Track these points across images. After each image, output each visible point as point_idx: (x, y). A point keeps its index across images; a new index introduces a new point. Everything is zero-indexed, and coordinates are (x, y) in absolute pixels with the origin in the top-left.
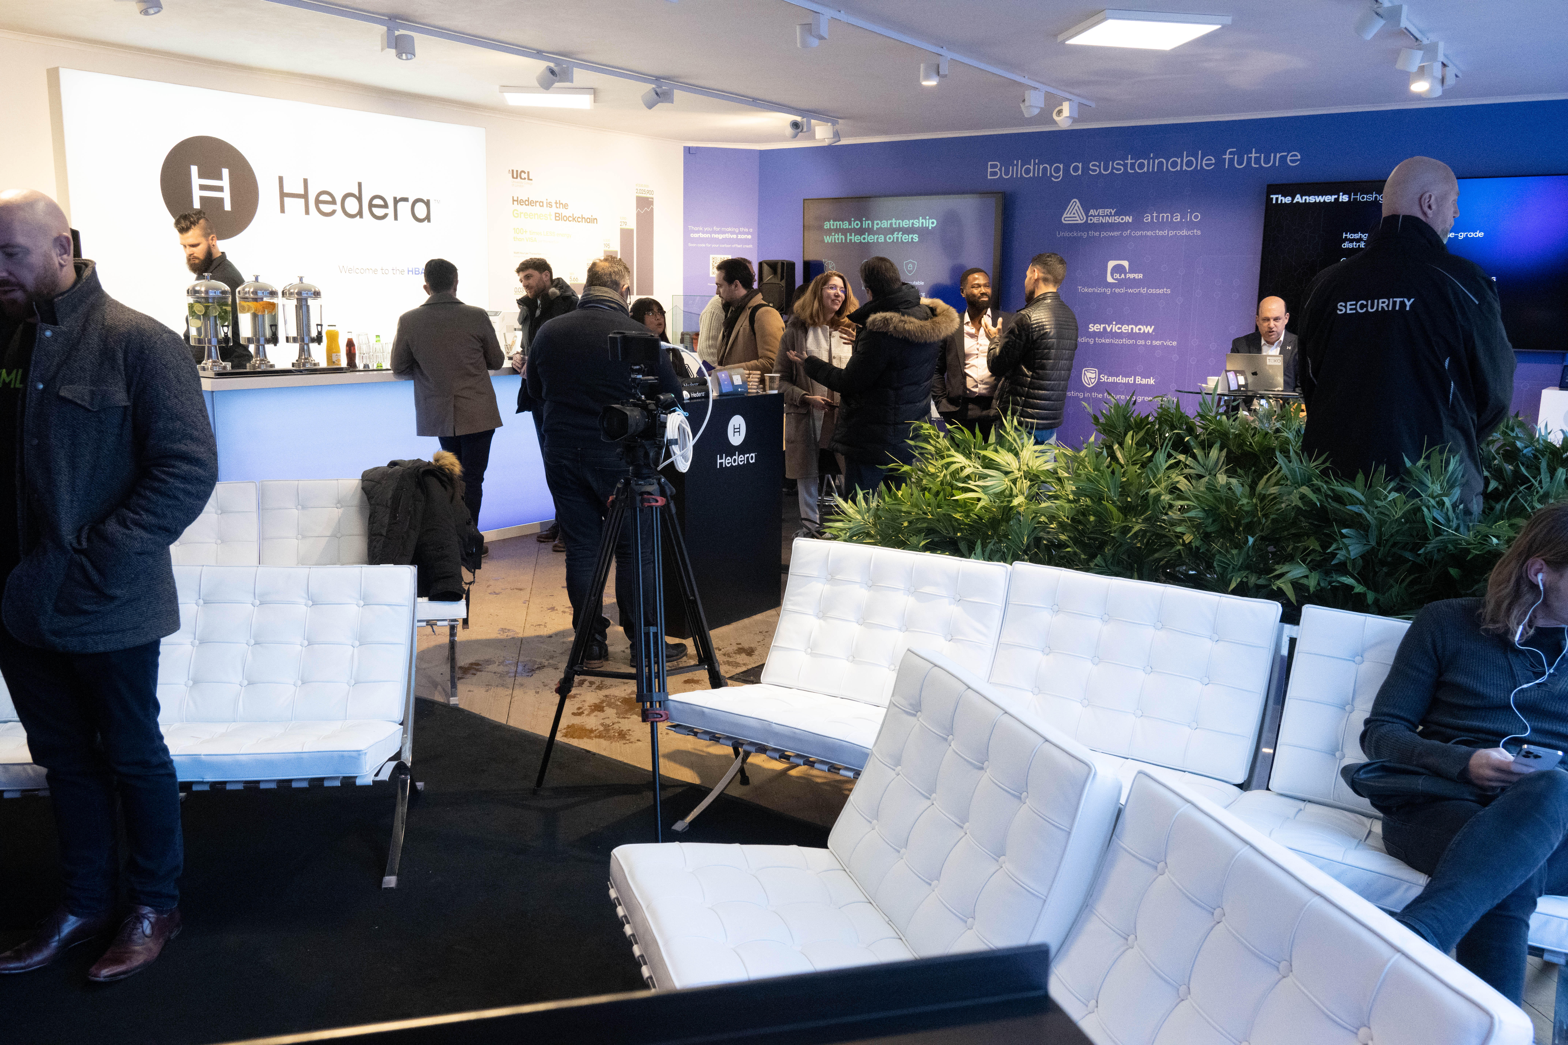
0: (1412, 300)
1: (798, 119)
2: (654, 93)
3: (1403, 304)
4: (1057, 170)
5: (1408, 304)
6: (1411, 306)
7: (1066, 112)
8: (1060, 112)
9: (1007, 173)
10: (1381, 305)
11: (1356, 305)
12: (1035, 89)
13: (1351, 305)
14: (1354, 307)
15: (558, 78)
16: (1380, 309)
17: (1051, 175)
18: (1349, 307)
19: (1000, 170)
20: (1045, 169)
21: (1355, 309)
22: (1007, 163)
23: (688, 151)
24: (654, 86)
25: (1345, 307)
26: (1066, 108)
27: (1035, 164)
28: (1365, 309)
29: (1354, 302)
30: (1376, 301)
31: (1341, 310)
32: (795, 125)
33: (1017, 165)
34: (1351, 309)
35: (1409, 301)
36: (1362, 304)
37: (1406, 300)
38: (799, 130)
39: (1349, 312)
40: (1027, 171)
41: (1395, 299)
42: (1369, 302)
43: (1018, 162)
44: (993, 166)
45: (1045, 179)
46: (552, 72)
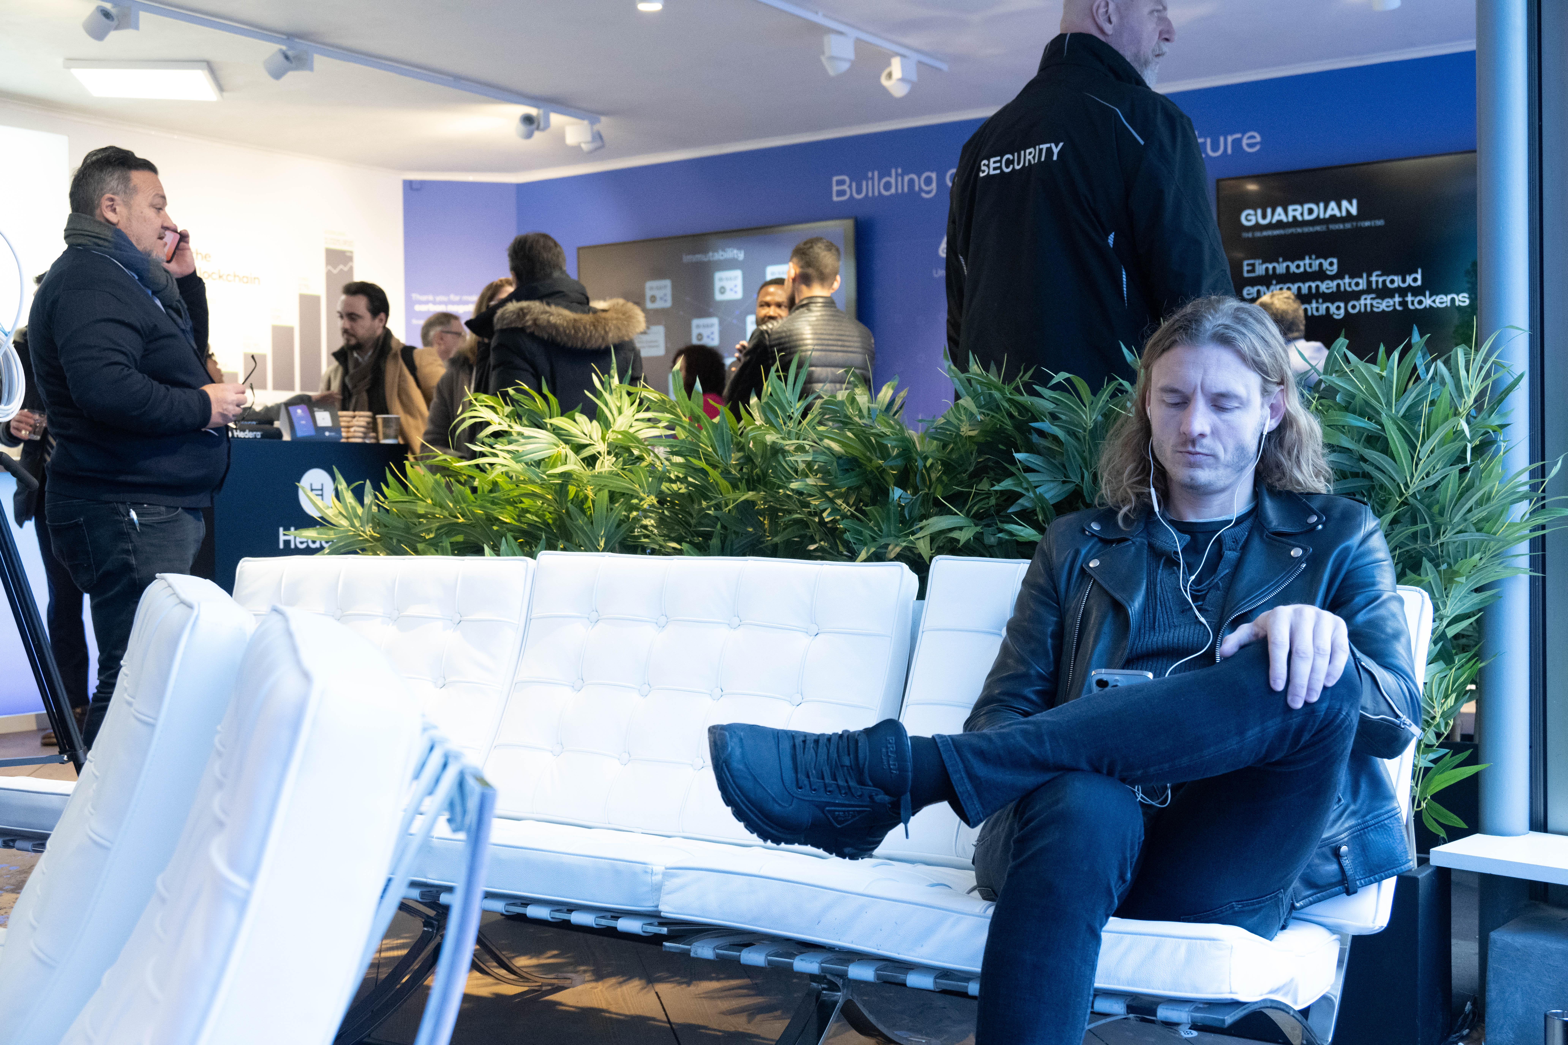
0: (1061, 144)
1: (533, 111)
2: (281, 58)
3: (1049, 151)
4: (928, 181)
5: (1056, 151)
6: (1059, 153)
7: (897, 72)
8: (890, 75)
9: (859, 191)
10: (1028, 157)
11: (1000, 161)
12: (841, 33)
13: (995, 162)
14: (998, 165)
15: (115, 23)
16: (1027, 164)
17: (921, 189)
18: (992, 165)
19: (850, 187)
20: (911, 182)
21: (1000, 168)
22: (858, 177)
23: (410, 187)
24: (284, 48)
25: (988, 166)
26: (896, 67)
27: (897, 175)
28: (1011, 167)
29: (998, 158)
30: (1022, 152)
31: (983, 172)
32: (528, 120)
33: (872, 179)
34: (995, 169)
35: (1057, 146)
36: (1008, 160)
37: (1053, 145)
38: (535, 126)
39: (992, 172)
40: (888, 186)
41: (1041, 146)
42: (1016, 154)
43: (873, 175)
44: (841, 183)
45: (913, 195)
46: (106, 14)
